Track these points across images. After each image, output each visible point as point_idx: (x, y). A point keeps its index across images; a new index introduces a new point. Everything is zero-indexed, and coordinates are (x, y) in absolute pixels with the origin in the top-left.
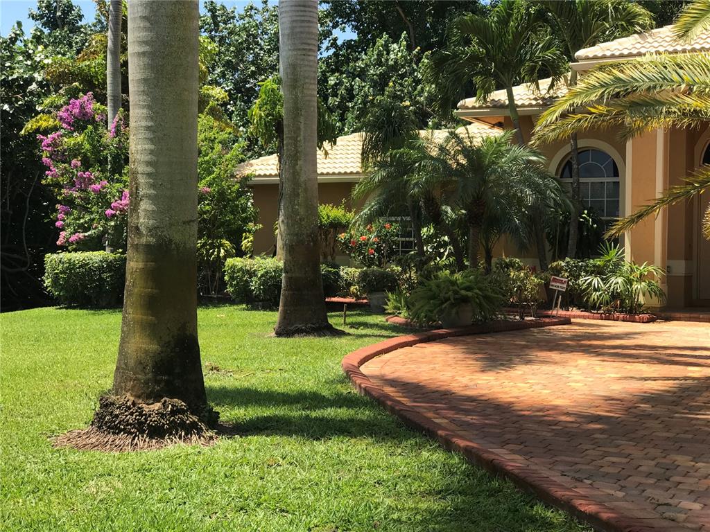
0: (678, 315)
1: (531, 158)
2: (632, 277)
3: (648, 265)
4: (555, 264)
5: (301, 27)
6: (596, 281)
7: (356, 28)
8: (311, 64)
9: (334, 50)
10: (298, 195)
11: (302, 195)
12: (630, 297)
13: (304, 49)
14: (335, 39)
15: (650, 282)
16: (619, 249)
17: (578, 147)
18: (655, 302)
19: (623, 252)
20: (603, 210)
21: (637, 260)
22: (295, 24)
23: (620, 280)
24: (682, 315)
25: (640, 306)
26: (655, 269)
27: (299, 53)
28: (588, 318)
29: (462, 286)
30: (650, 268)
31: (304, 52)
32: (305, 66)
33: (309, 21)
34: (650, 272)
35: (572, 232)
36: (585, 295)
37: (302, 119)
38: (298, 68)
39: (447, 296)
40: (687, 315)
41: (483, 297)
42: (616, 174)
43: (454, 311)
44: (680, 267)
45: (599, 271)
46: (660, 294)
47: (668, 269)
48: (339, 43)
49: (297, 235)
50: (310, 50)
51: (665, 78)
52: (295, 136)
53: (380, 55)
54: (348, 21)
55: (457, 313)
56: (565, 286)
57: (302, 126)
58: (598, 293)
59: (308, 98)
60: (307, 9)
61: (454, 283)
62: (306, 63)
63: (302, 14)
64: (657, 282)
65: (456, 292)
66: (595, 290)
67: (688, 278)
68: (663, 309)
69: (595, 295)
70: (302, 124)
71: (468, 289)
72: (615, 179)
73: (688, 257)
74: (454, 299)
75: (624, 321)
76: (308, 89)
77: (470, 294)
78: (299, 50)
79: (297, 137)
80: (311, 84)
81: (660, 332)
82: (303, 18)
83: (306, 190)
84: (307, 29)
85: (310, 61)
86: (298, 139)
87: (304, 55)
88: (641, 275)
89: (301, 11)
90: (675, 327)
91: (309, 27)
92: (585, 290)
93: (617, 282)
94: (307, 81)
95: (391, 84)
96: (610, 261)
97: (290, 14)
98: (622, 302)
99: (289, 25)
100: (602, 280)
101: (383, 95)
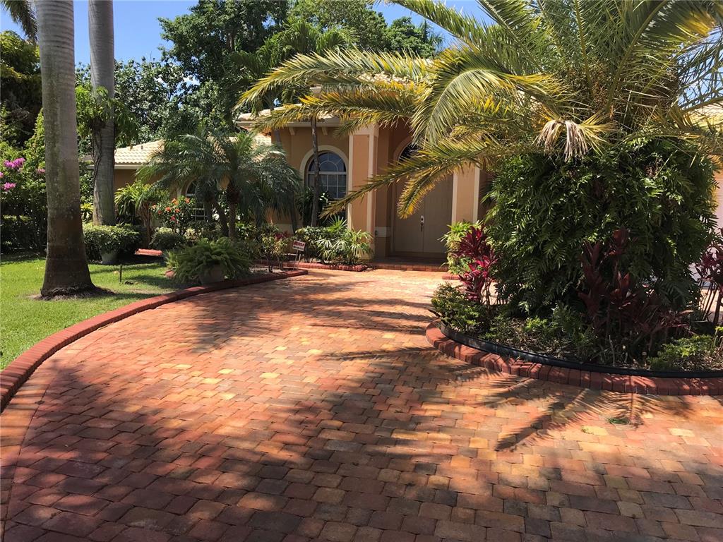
0: (380, 265)
1: (275, 152)
2: (351, 240)
3: (362, 232)
4: (300, 230)
5: (54, 20)
6: (327, 243)
7: (198, 78)
8: (66, 55)
9: (184, 90)
10: (57, 174)
11: (60, 174)
12: (350, 253)
13: (57, 41)
14: (185, 84)
15: (363, 244)
16: (344, 220)
17: (319, 150)
18: (367, 256)
19: (346, 223)
20: (335, 194)
21: (356, 228)
22: (47, 17)
23: (343, 242)
24: (384, 265)
25: (357, 259)
26: (367, 235)
27: (53, 44)
28: (322, 268)
29: (215, 251)
30: (364, 233)
31: (57, 44)
32: (59, 57)
33: (62, 16)
34: (363, 238)
35: (314, 207)
36: (320, 252)
37: (58, 105)
38: (53, 59)
39: (201, 259)
40: (387, 265)
41: (231, 260)
42: (345, 170)
43: (206, 271)
44: (383, 232)
45: (328, 236)
46: (369, 251)
47: (375, 233)
48: (187, 86)
49: (57, 209)
50: (64, 43)
51: (365, 66)
52: (52, 120)
53: (207, 91)
54: (193, 73)
55: (209, 273)
56: (303, 247)
57: (58, 112)
58: (328, 251)
59: (63, 87)
60: (59, 4)
61: (208, 249)
62: (60, 54)
63: (54, 8)
64: (368, 244)
65: (208, 257)
66: (327, 249)
67: (388, 238)
68: (371, 261)
69: (326, 252)
70: (59, 110)
71: (219, 254)
72: (344, 173)
73: (388, 225)
74: (207, 262)
75: (345, 270)
76: (64, 79)
77: (219, 258)
78: (53, 41)
79: (54, 122)
80: (66, 74)
81: (367, 282)
82: (55, 13)
83: (64, 169)
84: (60, 23)
85: (64, 53)
86: (55, 123)
87: (58, 47)
88: (357, 239)
89: (54, 6)
90: (379, 276)
91: (62, 21)
92: (320, 248)
93: (341, 244)
94: (62, 71)
95: (213, 110)
96: (336, 229)
97: (43, 8)
98: (345, 257)
99: (43, 18)
100: (331, 242)
101: (208, 117)
